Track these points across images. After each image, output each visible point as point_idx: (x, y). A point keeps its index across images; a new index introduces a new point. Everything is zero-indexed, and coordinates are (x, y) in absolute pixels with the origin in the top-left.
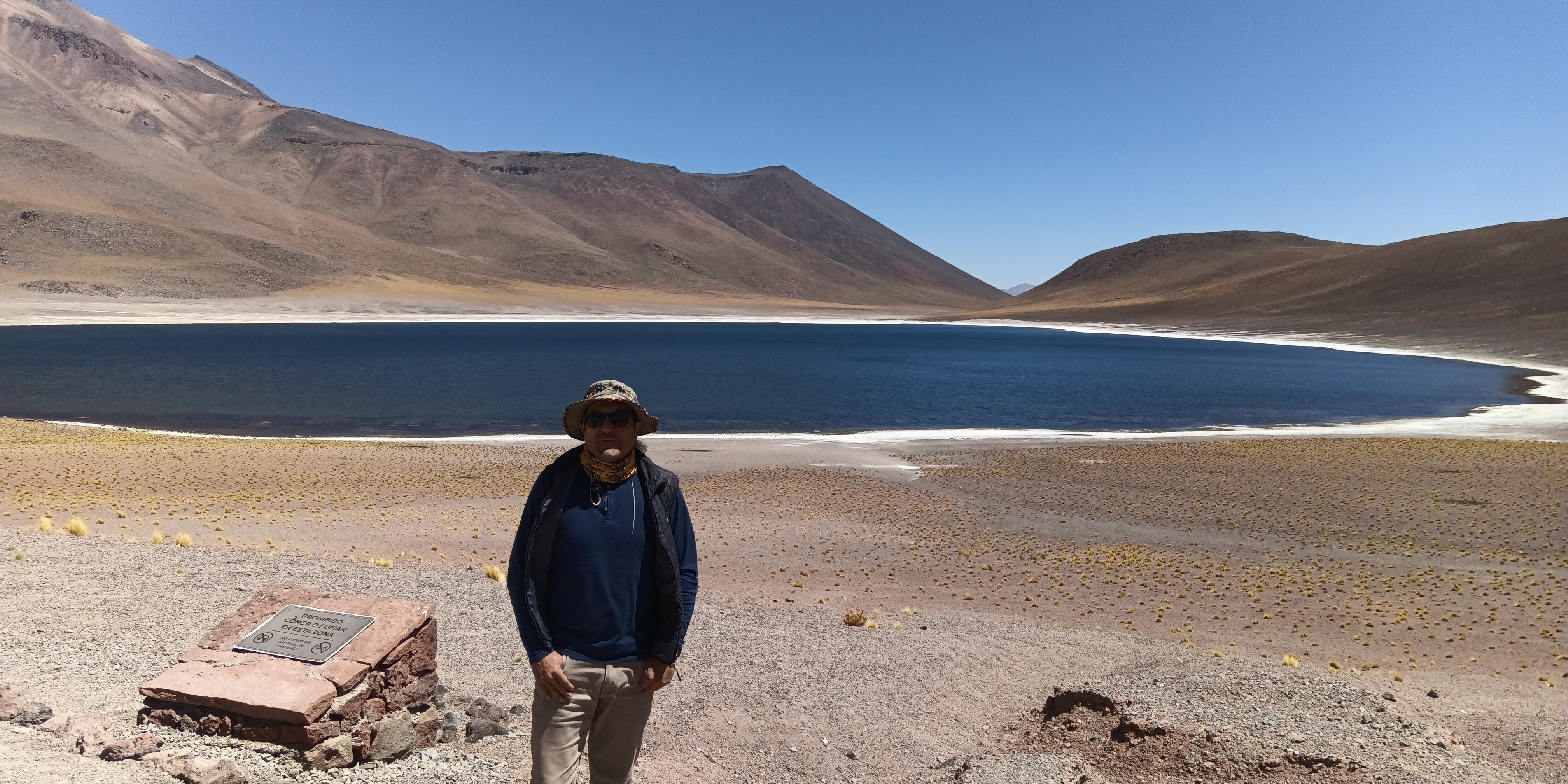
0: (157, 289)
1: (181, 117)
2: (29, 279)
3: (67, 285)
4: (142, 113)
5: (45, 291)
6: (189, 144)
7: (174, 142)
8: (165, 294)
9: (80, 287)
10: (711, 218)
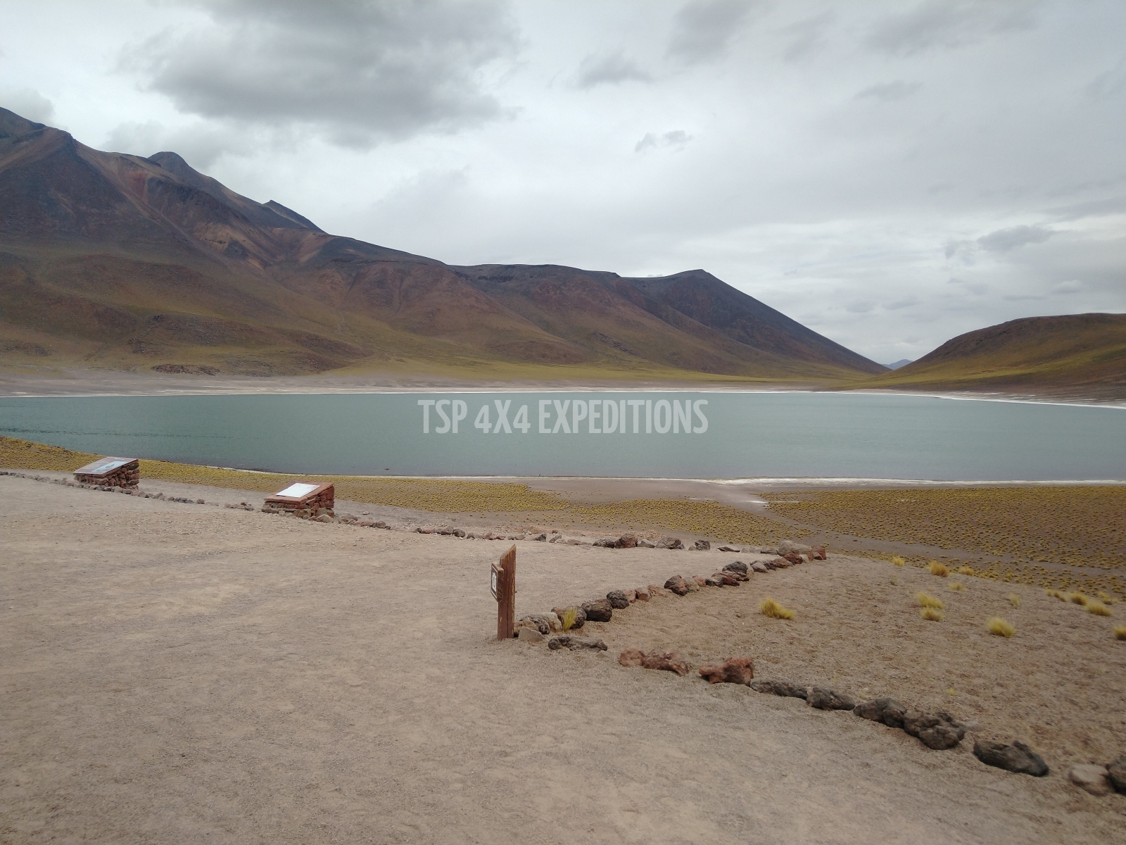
0: (242, 369)
1: (260, 246)
2: (158, 363)
3: (182, 367)
4: (234, 243)
5: (168, 371)
6: (265, 264)
7: (255, 264)
8: (247, 373)
9: (190, 369)
10: (643, 311)
